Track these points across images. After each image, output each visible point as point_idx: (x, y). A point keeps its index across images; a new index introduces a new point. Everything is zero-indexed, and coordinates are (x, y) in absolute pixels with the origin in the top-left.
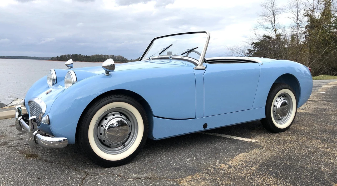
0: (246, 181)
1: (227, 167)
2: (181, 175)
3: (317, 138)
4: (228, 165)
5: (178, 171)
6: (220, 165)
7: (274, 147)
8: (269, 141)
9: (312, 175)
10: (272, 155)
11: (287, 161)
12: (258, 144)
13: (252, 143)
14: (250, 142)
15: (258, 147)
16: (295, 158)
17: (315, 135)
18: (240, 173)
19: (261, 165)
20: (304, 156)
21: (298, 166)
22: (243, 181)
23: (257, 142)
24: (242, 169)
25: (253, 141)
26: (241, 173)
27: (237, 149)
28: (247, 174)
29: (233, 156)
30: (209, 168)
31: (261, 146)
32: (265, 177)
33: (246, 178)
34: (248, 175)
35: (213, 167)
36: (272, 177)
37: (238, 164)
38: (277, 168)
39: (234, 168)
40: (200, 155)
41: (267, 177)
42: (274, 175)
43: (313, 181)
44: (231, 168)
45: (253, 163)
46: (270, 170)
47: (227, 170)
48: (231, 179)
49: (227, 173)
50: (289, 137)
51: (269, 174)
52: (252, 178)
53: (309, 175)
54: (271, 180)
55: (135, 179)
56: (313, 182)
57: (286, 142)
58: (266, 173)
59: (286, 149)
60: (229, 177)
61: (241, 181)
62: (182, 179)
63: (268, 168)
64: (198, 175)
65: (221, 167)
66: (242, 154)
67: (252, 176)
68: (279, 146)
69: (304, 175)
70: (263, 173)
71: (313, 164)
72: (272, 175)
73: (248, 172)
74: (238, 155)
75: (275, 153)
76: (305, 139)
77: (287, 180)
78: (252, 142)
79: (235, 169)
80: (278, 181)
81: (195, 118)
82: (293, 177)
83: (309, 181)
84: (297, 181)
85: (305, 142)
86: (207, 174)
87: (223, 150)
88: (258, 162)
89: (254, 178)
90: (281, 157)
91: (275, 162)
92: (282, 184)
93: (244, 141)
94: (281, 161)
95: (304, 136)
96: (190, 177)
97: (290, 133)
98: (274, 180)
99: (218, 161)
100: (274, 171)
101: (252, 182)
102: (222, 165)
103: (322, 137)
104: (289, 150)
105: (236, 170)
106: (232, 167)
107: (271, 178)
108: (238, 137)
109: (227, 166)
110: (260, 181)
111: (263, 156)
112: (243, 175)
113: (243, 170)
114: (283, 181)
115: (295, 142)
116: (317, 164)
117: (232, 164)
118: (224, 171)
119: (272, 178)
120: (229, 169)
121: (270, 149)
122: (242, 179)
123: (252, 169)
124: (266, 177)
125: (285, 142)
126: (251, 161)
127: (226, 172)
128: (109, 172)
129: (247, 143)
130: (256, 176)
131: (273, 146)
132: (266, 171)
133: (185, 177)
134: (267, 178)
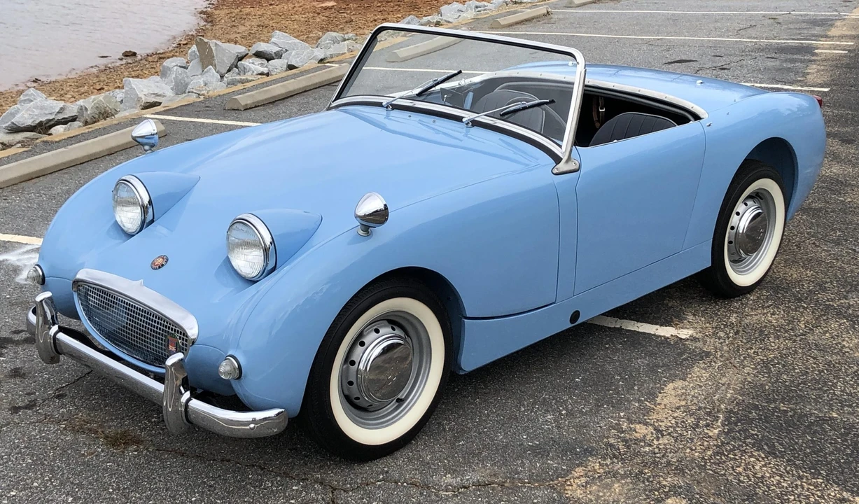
0: (710, 472)
1: (652, 433)
2: (557, 468)
3: (839, 314)
4: (651, 425)
5: (543, 455)
6: (632, 426)
7: (740, 355)
8: (722, 334)
9: (846, 440)
10: (743, 383)
11: (783, 401)
12: (699, 344)
13: (683, 345)
14: (676, 339)
15: (702, 359)
16: (800, 390)
17: (832, 300)
18: (688, 450)
19: (728, 419)
20: (818, 382)
21: (811, 414)
22: (703, 474)
23: (693, 339)
24: (689, 436)
25: (684, 333)
26: (692, 450)
27: (653, 369)
28: (704, 450)
29: (652, 396)
30: (612, 441)
31: (708, 354)
32: (747, 457)
33: (706, 463)
34: (709, 453)
35: (620, 438)
36: (763, 456)
37: (673, 422)
38: (766, 427)
39: (669, 434)
40: (572, 399)
41: (752, 456)
42: (765, 447)
43: (851, 457)
44: (663, 435)
45: (709, 414)
46: (753, 434)
47: (655, 442)
48: (676, 469)
49: (660, 453)
50: (769, 315)
51: (754, 445)
52: (720, 463)
53: (839, 440)
54: (763, 463)
55: (456, 489)
56: (851, 459)
57: (766, 333)
58: (747, 445)
59: (772, 360)
60: (669, 463)
61: (700, 473)
62: (564, 480)
63: (746, 426)
64: (594, 464)
65: (637, 435)
66: (671, 386)
67: (718, 458)
68: (753, 351)
69: (831, 443)
70: (739, 445)
71: (842, 407)
72: (760, 449)
73: (706, 443)
74: (663, 389)
75: (748, 374)
76: (808, 317)
77: (797, 462)
78: (681, 339)
79: (673, 437)
80: (778, 465)
81: (554, 303)
82: (808, 451)
83: (843, 458)
84: (819, 461)
85: (810, 329)
86: (615, 460)
87: (619, 375)
88: (718, 411)
89: (725, 462)
90: (767, 387)
91: (756, 407)
92: (788, 473)
93: (661, 336)
94: (769, 401)
95: (804, 307)
96: (579, 471)
97: (768, 299)
98: (770, 463)
99: (622, 414)
100: (763, 437)
101: (725, 475)
102: (638, 426)
103: (849, 306)
104: (778, 363)
105: (676, 441)
106: (665, 433)
107: (760, 459)
108: (640, 324)
109: (651, 429)
110: (740, 469)
111: (723, 388)
112: (697, 454)
113: (692, 439)
114: (789, 465)
115: (786, 332)
116: (850, 406)
117: (660, 423)
118: (650, 445)
119: (763, 458)
120: (658, 439)
121: (732, 361)
122: (699, 466)
123: (711, 434)
124: (750, 457)
125: (761, 333)
126: (700, 408)
127: (657, 450)
128: (381, 477)
129: (670, 344)
130: (727, 456)
131: (738, 350)
132: (745, 438)
133: (569, 472)
134: (752, 459)
